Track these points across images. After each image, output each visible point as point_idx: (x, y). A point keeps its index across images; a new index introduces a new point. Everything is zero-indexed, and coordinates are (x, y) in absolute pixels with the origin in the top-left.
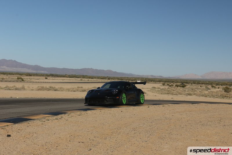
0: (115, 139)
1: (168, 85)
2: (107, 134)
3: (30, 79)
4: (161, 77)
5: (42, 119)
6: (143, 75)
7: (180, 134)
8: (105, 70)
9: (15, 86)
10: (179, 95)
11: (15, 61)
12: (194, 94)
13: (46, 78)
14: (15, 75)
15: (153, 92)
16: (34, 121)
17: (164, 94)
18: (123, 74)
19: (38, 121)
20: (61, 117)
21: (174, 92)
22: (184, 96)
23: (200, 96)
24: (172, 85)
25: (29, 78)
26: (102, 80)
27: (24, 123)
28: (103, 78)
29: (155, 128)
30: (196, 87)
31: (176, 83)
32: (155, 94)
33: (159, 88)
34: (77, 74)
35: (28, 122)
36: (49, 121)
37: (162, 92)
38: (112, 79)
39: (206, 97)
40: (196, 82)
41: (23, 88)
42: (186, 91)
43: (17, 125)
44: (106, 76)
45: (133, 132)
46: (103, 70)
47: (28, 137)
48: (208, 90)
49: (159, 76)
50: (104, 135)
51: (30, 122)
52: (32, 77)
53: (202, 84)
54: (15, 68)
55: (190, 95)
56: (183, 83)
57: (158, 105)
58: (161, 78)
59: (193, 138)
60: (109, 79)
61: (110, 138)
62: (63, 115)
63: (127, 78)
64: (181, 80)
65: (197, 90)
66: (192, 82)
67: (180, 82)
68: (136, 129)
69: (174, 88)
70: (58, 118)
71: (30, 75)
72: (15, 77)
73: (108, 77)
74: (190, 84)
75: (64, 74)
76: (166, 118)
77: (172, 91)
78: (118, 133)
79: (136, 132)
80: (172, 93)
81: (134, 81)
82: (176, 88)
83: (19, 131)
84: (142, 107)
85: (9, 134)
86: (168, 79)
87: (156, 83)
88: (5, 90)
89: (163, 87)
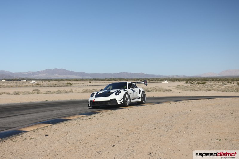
0: (137, 135)
1: (190, 83)
2: (131, 131)
4: (185, 76)
5: (77, 119)
6: (169, 76)
7: (195, 128)
8: (138, 73)
9: (65, 90)
10: (200, 91)
11: (65, 69)
12: (213, 90)
13: (90, 82)
15: (178, 89)
16: (71, 121)
17: (187, 91)
18: (153, 75)
19: (74, 121)
21: (196, 88)
22: (204, 91)
23: (218, 91)
24: (194, 83)
25: (76, 83)
27: (61, 123)
29: (174, 123)
30: (214, 83)
31: (197, 80)
32: (179, 91)
33: (183, 86)
34: (115, 78)
35: (65, 122)
36: (83, 121)
37: (185, 89)
40: (215, 79)
41: (71, 92)
42: (205, 87)
43: (55, 125)
44: (139, 78)
45: (154, 127)
46: (136, 73)
47: (63, 136)
48: (225, 85)
49: (183, 76)
50: (128, 132)
51: (67, 122)
52: (79, 82)
53: (220, 80)
54: (65, 75)
55: (209, 90)
56: (203, 81)
57: (178, 102)
59: (206, 131)
61: (132, 134)
62: (96, 115)
63: (157, 78)
64: (201, 78)
65: (215, 86)
66: (211, 79)
67: (201, 80)
68: (157, 125)
69: (196, 85)
70: (91, 118)
71: (77, 80)
72: (65, 83)
73: (140, 78)
74: (209, 81)
76: (184, 113)
78: (140, 129)
79: (156, 127)
80: (194, 89)
81: (162, 80)
82: (198, 85)
83: (56, 131)
84: (165, 104)
85: (47, 134)
86: (190, 78)
87: (181, 81)
88: (57, 93)
89: (186, 85)
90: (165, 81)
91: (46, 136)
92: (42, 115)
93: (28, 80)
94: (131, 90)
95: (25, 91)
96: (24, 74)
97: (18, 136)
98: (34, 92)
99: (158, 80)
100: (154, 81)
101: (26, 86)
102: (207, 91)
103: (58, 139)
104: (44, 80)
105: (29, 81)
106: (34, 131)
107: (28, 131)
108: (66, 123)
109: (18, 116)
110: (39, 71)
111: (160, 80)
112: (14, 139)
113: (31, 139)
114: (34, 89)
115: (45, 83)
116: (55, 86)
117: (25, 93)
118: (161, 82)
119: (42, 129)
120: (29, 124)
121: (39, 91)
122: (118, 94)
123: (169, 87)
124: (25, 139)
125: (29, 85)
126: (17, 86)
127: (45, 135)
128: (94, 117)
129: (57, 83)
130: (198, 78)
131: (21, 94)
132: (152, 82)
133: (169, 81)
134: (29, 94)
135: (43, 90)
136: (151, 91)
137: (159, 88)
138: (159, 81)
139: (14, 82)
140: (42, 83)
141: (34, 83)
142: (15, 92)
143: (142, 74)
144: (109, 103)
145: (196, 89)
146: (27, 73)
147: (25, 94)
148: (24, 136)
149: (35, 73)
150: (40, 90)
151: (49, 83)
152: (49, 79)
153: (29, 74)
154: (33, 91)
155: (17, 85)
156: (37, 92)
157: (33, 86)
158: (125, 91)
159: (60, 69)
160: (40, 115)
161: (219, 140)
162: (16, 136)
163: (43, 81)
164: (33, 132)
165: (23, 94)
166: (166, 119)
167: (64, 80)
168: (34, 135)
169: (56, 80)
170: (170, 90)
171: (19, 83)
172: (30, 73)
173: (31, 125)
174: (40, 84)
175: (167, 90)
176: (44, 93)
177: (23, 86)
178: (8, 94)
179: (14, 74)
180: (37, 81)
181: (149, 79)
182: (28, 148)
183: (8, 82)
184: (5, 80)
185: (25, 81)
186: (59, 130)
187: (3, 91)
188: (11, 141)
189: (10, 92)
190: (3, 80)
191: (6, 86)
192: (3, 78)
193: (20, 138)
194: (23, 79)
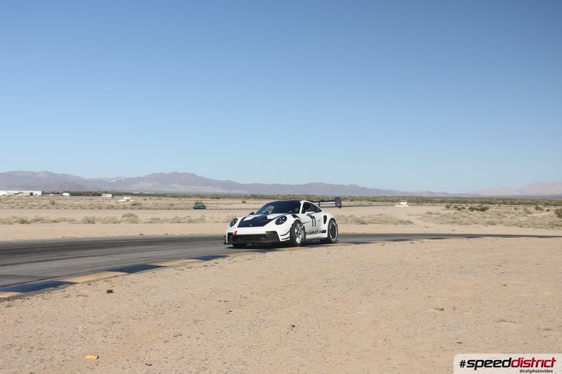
1: (455, 207)
2: (275, 289)
3: (216, 203)
4: (445, 193)
5: (180, 266)
6: (413, 192)
9: (189, 217)
10: (473, 225)
11: (192, 174)
12: (500, 223)
13: (244, 202)
14: (192, 199)
15: (426, 221)
16: (165, 270)
17: (445, 224)
18: (378, 191)
21: (464, 219)
22: (481, 226)
23: (510, 226)
24: (463, 208)
25: (215, 202)
27: (147, 272)
30: (506, 210)
31: (471, 203)
32: (427, 224)
33: (438, 214)
36: (190, 270)
37: (442, 220)
39: (521, 227)
40: (509, 202)
41: (202, 220)
42: (486, 217)
43: (132, 275)
44: (347, 195)
46: (343, 186)
47: (140, 294)
48: (528, 215)
49: (442, 193)
51: (157, 271)
52: (221, 201)
53: (519, 204)
54: (192, 187)
55: (493, 224)
56: (482, 204)
57: (401, 242)
58: (444, 196)
59: (425, 294)
60: (352, 200)
61: (275, 295)
62: (219, 260)
63: (385, 197)
64: (481, 198)
65: (506, 215)
66: (501, 201)
67: (479, 203)
69: (466, 213)
70: (209, 265)
71: (217, 197)
72: (192, 202)
73: (350, 197)
74: (497, 205)
75: (276, 194)
77: (461, 219)
78: (295, 287)
80: (461, 222)
81: (397, 201)
82: (470, 212)
83: (131, 285)
85: (111, 289)
86: (457, 198)
87: (436, 204)
88: (172, 223)
89: (446, 212)
90: (402, 203)
91: (110, 292)
92: (118, 259)
93: (116, 194)
94: (308, 215)
95: (107, 218)
96: (109, 181)
97: (55, 291)
98: (126, 218)
99: (389, 201)
100: (380, 203)
101: (112, 207)
102: (486, 226)
103: (129, 298)
104: (149, 195)
105: (116, 197)
106: (89, 283)
107: (76, 283)
108: (155, 272)
109: (70, 260)
110: (138, 178)
111: (392, 201)
112: (48, 295)
113: (78, 296)
114: (126, 214)
115: (150, 202)
116: (170, 207)
117: (105, 221)
118: (394, 205)
119: (106, 280)
121: (136, 217)
122: (282, 223)
124: (68, 296)
125: (116, 205)
126: (93, 207)
127: (106, 291)
128: (214, 264)
129: (175, 201)
130: (473, 198)
131: (98, 224)
132: (375, 203)
133: (410, 204)
134: (115, 223)
135: (143, 215)
136: (370, 223)
137: (387, 218)
138: (389, 203)
139: (88, 197)
140: (145, 202)
141: (128, 200)
142: (86, 219)
143: (355, 187)
144: (263, 238)
145: (465, 220)
146: (114, 181)
148: (68, 291)
149: (130, 181)
150: (137, 215)
151: (159, 201)
152: (160, 193)
153: (119, 182)
154: (123, 217)
155: (92, 205)
156: (130, 218)
157: (125, 208)
158: (295, 216)
159: (184, 174)
161: (440, 310)
162: (53, 290)
163: (147, 198)
164: (86, 284)
165: (104, 223)
167: (190, 197)
168: (86, 290)
169: (174, 196)
170: (409, 222)
171: (96, 200)
172: (121, 181)
173: (86, 273)
174: (139, 204)
175: (401, 222)
176: (146, 221)
177: (105, 206)
178: (72, 221)
179: (87, 181)
180: (135, 197)
181: (368, 199)
182: (68, 310)
183: (75, 197)
184: (68, 194)
185: (110, 196)
186: (138, 284)
187: (63, 216)
188: (40, 299)
189: (76, 219)
190: (64, 194)
191: (70, 206)
192: (66, 190)
193: (60, 294)
194: (106, 193)
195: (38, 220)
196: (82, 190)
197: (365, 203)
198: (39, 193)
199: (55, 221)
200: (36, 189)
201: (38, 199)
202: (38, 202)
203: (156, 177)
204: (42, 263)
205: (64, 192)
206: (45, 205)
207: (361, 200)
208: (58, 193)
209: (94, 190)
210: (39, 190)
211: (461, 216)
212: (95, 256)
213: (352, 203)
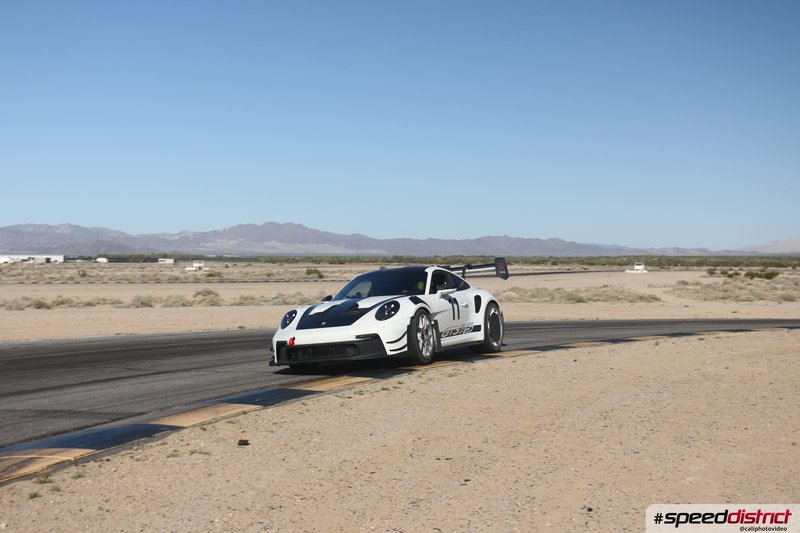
0: (544, 446)
1: (724, 273)
2: (523, 433)
3: (339, 271)
4: (704, 250)
5: (343, 390)
6: (651, 249)
7: (743, 427)
8: (544, 238)
9: (299, 293)
10: (757, 302)
11: (299, 225)
14: (301, 265)
15: (679, 296)
16: (322, 398)
17: (712, 300)
18: (595, 248)
19: (332, 397)
20: (399, 383)
21: (743, 292)
22: (772, 303)
24: (737, 274)
25: (336, 269)
26: (536, 267)
27: (291, 403)
28: (538, 263)
29: (669, 408)
31: (747, 266)
32: (685, 302)
33: (697, 284)
35: (304, 400)
36: (362, 397)
37: (706, 293)
38: (562, 263)
42: (776, 289)
43: (270, 410)
44: (546, 255)
45: (601, 423)
46: (539, 240)
47: (295, 446)
49: (699, 250)
50: (512, 436)
51: (309, 401)
52: (346, 268)
54: (299, 246)
55: (790, 299)
56: (767, 266)
57: (684, 338)
58: (702, 254)
59: (783, 439)
60: (555, 263)
61: (528, 445)
62: (404, 378)
63: (607, 257)
64: (762, 258)
66: (796, 262)
67: (760, 265)
68: (611, 414)
69: (743, 282)
70: (390, 387)
71: (340, 261)
72: (302, 268)
73: (551, 257)
74: (790, 268)
75: (433, 255)
76: (704, 376)
79: (608, 422)
80: (738, 296)
81: (628, 264)
82: (749, 280)
83: (274, 428)
84: (637, 343)
85: (244, 438)
86: (723, 257)
87: (690, 268)
88: (275, 304)
89: (710, 280)
90: (637, 267)
91: (244, 443)
92: (227, 376)
93: (181, 258)
95: (170, 297)
96: (167, 238)
97: (149, 444)
98: (200, 298)
99: (614, 264)
100: (599, 268)
101: (175, 280)
102: (781, 303)
103: (280, 456)
104: (232, 259)
105: (182, 264)
106: (203, 427)
107: (183, 428)
108: (306, 402)
109: (151, 378)
110: (215, 231)
111: (620, 265)
112: (139, 451)
113: (192, 453)
114: (200, 290)
115: (235, 271)
116: (268, 279)
117: (170, 304)
118: (623, 271)
119: (230, 420)
120: (186, 404)
121: (217, 295)
122: (389, 316)
123: (650, 286)
124: (175, 454)
125: (182, 276)
126: (146, 279)
127: (237, 442)
128: (399, 386)
129: (275, 269)
130: (750, 257)
131: (158, 307)
132: (592, 268)
133: (649, 268)
134: (184, 305)
135: (227, 292)
136: (590, 299)
137: (616, 291)
138: (615, 268)
139: (137, 264)
140: (227, 270)
141: (200, 268)
142: (139, 299)
143: (558, 242)
145: (744, 294)
146: (177, 237)
147: (171, 306)
148: (170, 443)
149: (202, 237)
150: (219, 292)
151: (249, 269)
152: (248, 256)
153: (184, 239)
154: (195, 296)
155: (144, 276)
156: (208, 298)
157: (197, 281)
159: (286, 225)
160: (219, 377)
162: (147, 442)
163: (230, 264)
164: (198, 429)
165: (165, 306)
166: (643, 396)
167: (297, 262)
168: (201, 441)
169: (272, 260)
170: (654, 299)
171: (149, 269)
172: (187, 237)
173: (192, 406)
174: (219, 274)
175: (641, 298)
176: (233, 301)
177: (165, 278)
178: (116, 303)
179: (134, 239)
180: (210, 263)
181: (581, 261)
182: (183, 483)
183: (117, 265)
184: (104, 260)
185: (170, 261)
186: (285, 425)
187: (102, 295)
188: (127, 460)
189: (122, 299)
190: (99, 260)
191: (110, 279)
192: (102, 253)
193: (158, 448)
194: (165, 256)
195: (63, 303)
196: (127, 253)
197: (577, 267)
198: (60, 259)
199: (90, 304)
200: (55, 252)
201: (58, 267)
202: (59, 272)
203: (240, 231)
204: (105, 385)
205: (100, 256)
206: (71, 278)
207: (568, 264)
208: (89, 259)
209: (146, 253)
210: (59, 254)
211: (735, 287)
212: (186, 370)
213: (555, 267)
